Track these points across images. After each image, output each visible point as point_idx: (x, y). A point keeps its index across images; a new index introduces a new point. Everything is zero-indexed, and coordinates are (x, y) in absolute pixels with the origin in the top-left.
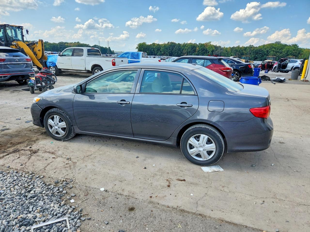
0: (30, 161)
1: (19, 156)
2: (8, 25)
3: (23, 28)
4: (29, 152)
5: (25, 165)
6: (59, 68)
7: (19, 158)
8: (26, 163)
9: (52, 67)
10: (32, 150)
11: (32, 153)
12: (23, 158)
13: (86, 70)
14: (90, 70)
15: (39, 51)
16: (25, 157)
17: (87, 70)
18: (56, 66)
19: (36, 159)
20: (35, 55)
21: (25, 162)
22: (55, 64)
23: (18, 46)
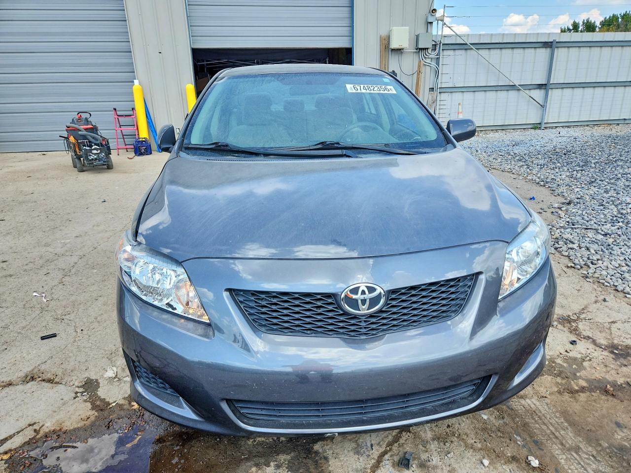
0: (585, 302)
1: (612, 329)
4: (581, 326)
5: (597, 297)
7: (614, 322)
8: (596, 302)
10: (571, 332)
11: (575, 321)
12: (602, 318)
16: (596, 316)
19: (570, 300)
21: (598, 305)
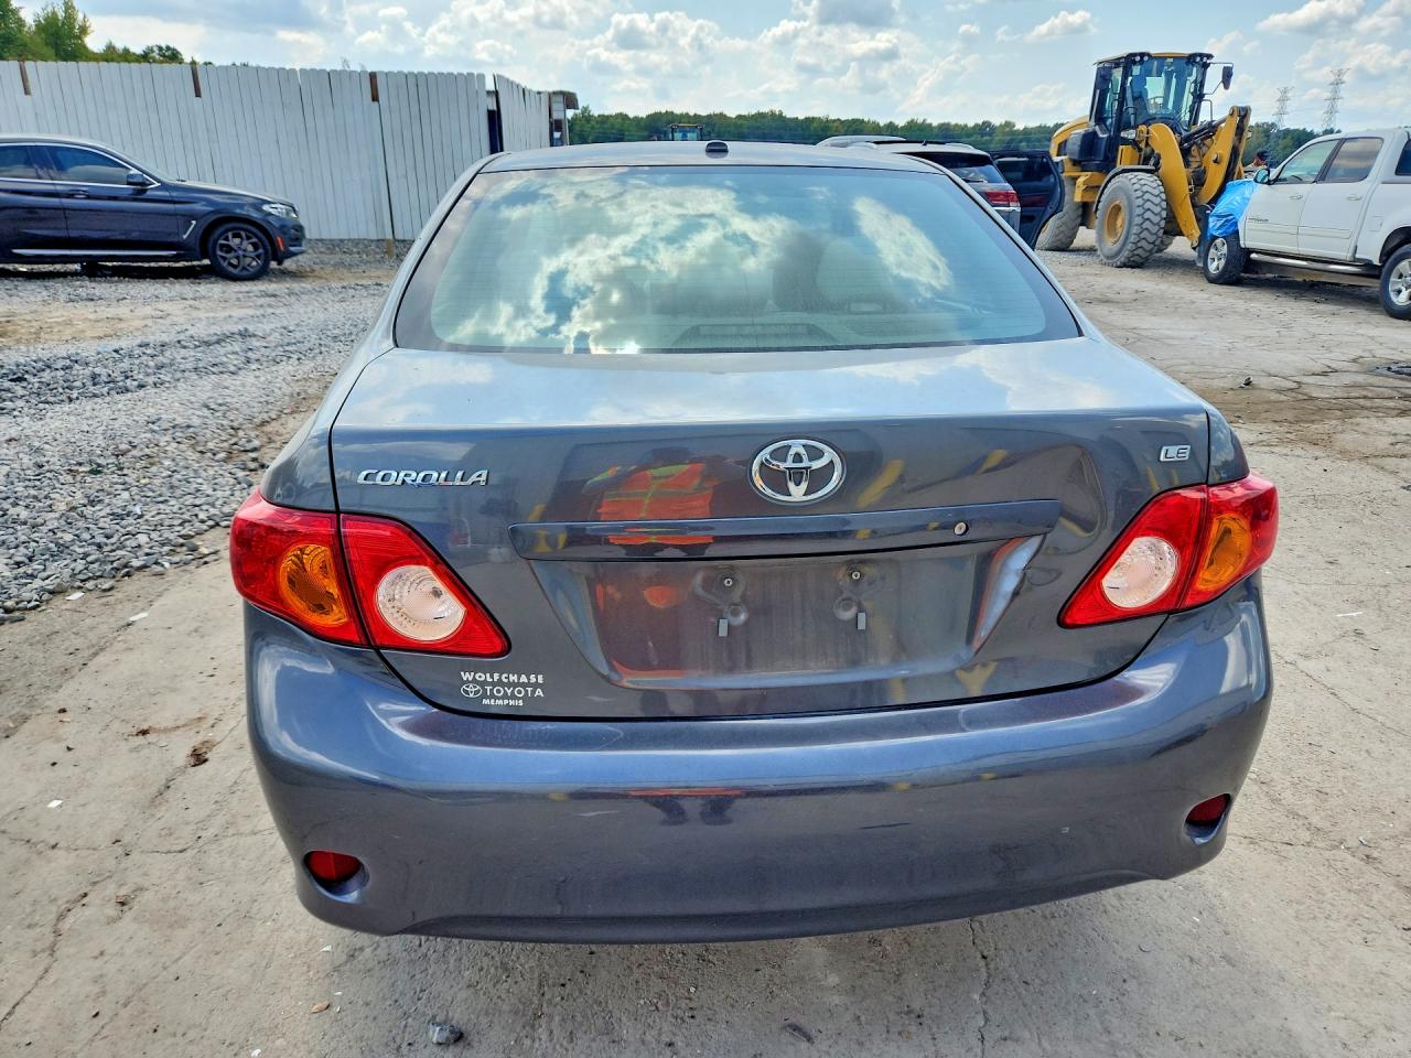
2: (1142, 55)
3: (1212, 61)
6: (1243, 246)
9: (1218, 241)
13: (1356, 260)
14: (1376, 262)
15: (1216, 161)
17: (1359, 260)
18: (1237, 232)
20: (1190, 184)
22: (1236, 224)
23: (1147, 144)
